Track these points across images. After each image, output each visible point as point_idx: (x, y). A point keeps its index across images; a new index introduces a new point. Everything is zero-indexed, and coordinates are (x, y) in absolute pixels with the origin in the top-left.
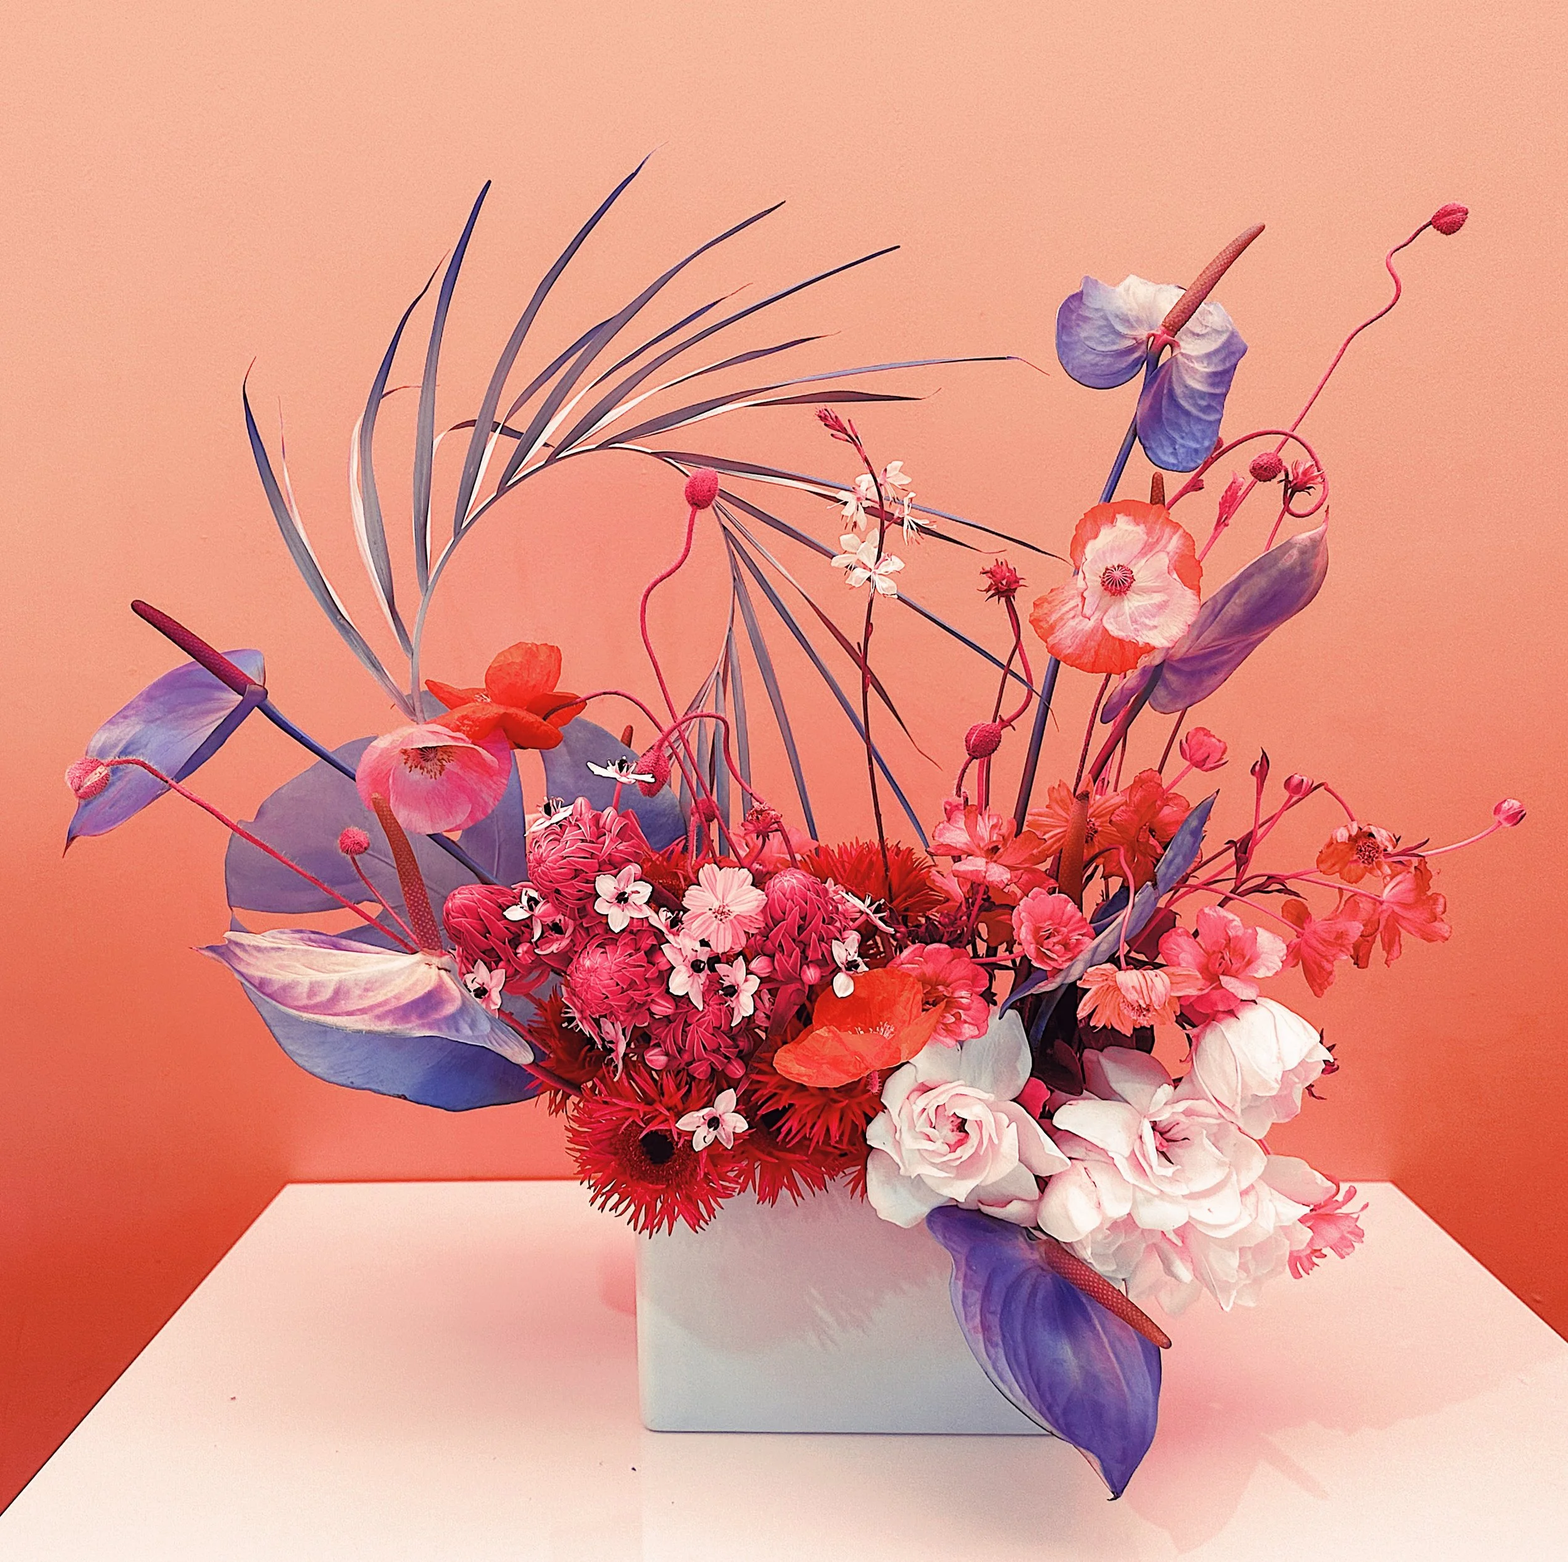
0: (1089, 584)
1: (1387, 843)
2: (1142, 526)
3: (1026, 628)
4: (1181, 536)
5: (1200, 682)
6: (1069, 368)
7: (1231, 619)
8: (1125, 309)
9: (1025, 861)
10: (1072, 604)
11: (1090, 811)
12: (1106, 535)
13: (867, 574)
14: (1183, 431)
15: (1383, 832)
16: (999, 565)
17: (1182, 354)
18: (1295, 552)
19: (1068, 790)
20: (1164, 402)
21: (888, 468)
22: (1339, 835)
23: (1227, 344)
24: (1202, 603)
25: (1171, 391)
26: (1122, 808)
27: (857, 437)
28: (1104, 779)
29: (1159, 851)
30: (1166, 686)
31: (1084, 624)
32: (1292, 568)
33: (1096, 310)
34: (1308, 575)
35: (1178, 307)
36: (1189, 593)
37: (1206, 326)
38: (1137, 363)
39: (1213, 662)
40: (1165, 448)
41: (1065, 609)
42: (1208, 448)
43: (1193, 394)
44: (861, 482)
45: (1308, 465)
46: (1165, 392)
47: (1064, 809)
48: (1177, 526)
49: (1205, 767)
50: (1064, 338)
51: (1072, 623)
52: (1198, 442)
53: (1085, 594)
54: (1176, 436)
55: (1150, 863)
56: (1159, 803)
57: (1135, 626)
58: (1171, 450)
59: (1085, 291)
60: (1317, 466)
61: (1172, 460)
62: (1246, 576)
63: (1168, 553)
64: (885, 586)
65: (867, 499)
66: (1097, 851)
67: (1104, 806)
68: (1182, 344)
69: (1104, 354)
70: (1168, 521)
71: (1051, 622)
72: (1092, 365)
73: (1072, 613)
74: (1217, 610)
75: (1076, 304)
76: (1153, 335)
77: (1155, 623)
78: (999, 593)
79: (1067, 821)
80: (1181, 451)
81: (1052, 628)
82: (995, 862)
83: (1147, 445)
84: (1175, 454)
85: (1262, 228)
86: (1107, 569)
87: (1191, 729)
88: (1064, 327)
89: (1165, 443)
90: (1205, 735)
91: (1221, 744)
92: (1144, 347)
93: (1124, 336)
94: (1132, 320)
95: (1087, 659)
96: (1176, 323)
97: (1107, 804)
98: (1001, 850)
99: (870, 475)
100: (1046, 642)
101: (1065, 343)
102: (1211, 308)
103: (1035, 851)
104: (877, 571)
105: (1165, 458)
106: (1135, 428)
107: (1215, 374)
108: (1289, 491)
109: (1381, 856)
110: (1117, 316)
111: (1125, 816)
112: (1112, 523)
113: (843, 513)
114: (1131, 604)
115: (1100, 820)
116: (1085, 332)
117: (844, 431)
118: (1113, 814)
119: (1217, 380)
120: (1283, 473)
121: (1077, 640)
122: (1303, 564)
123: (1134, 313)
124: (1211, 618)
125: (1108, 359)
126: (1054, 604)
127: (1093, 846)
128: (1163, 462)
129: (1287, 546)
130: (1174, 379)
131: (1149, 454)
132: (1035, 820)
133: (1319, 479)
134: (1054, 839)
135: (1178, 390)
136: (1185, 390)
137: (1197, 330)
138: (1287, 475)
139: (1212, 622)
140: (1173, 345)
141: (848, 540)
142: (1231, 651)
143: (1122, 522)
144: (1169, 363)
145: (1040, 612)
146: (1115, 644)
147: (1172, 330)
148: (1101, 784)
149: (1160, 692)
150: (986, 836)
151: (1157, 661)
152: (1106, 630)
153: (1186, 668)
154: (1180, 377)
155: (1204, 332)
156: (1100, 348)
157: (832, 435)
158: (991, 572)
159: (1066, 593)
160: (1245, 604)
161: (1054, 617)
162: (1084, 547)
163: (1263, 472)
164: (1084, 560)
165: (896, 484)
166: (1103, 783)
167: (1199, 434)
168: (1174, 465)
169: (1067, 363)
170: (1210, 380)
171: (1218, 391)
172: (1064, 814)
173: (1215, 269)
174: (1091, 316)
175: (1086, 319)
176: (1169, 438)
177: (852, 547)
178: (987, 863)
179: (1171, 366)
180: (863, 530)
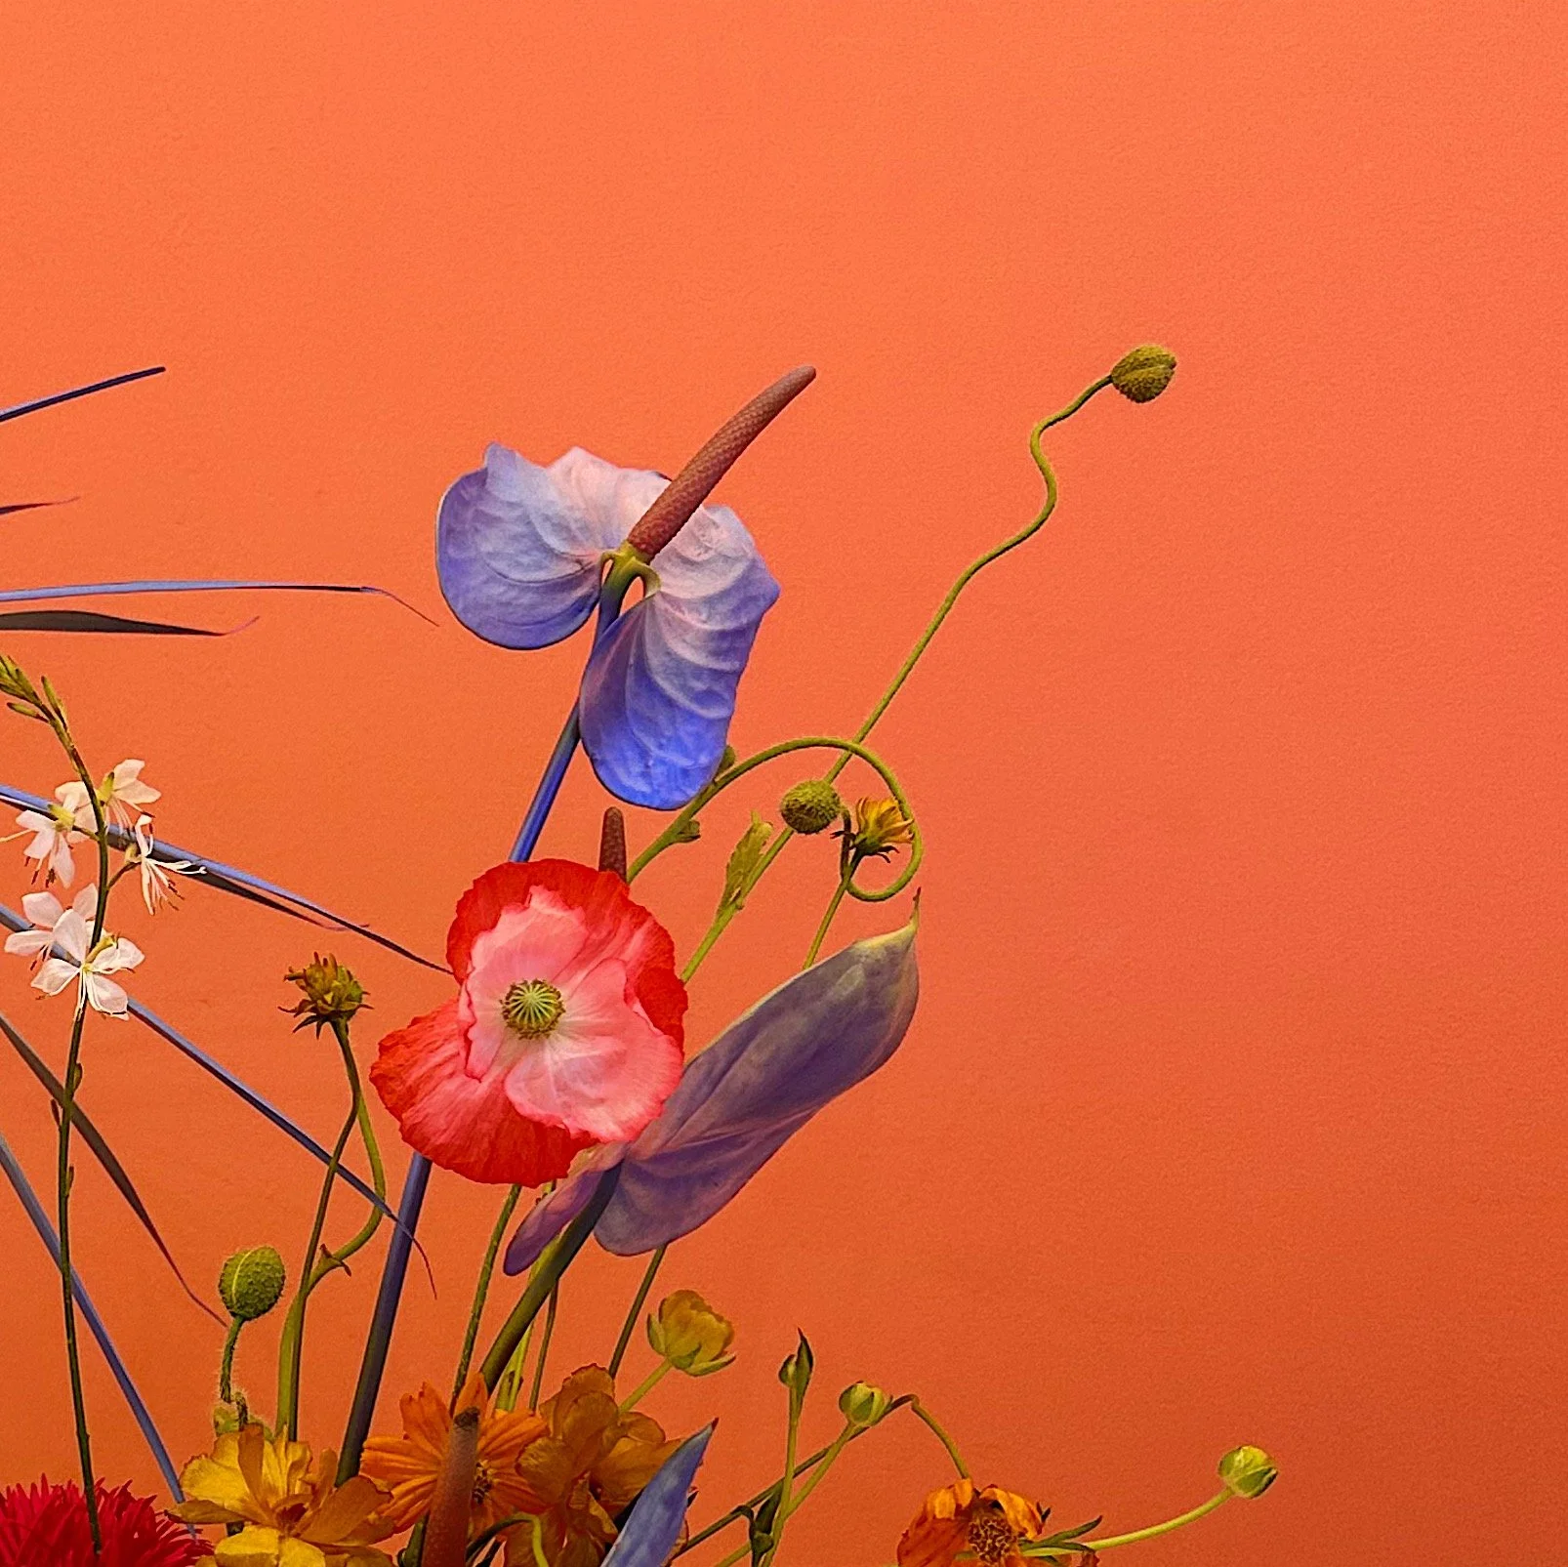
0: (478, 1014)
1: (1025, 1524)
2: (579, 910)
3: (367, 1088)
4: (649, 932)
5: (689, 1199)
6: (459, 609)
7: (742, 1092)
8: (560, 507)
9: (354, 1534)
10: (450, 1049)
11: (481, 1444)
12: (510, 927)
13: (72, 972)
14: (663, 736)
15: (1019, 1501)
16: (320, 964)
17: (664, 595)
18: (857, 974)
19: (440, 1404)
20: (630, 681)
21: (117, 771)
22: (937, 1503)
23: (744, 582)
24: (686, 1062)
25: (641, 659)
26: (539, 1441)
27: (58, 712)
28: (513, 1374)
29: (609, 1527)
30: (628, 1204)
31: (472, 1089)
32: (853, 1000)
33: (511, 505)
34: (881, 1015)
35: (656, 509)
36: (663, 1042)
37: (707, 549)
38: (582, 607)
39: (711, 1162)
40: (630, 763)
41: (437, 1059)
42: (706, 769)
43: (680, 669)
44: (65, 796)
45: (886, 807)
46: (632, 661)
47: (430, 1439)
48: (641, 914)
49: (693, 1369)
50: (452, 552)
51: (450, 1086)
52: (687, 756)
53: (471, 1035)
54: (650, 743)
55: (592, 1550)
56: (608, 1433)
57: (566, 1098)
58: (637, 768)
59: (490, 471)
60: (901, 809)
61: (642, 786)
62: (770, 1013)
63: (625, 963)
64: (105, 995)
65: (75, 828)
66: (491, 1523)
67: (506, 1436)
68: (663, 577)
69: (525, 587)
70: (627, 904)
71: (410, 1082)
72: (501, 604)
73: (449, 1069)
74: (717, 1071)
75: (474, 491)
76: (611, 558)
77: (601, 1095)
78: (321, 1017)
79: (439, 1463)
80: (657, 771)
81: (411, 1096)
82: (297, 1536)
83: (598, 757)
84: (645, 775)
85: (811, 377)
86: (514, 987)
87: (669, 1294)
88: (450, 531)
89: (629, 754)
90: (693, 1307)
91: (723, 1326)
92: (594, 578)
93: (560, 557)
94: (573, 526)
95: (476, 1155)
96: (654, 537)
97: (513, 1432)
98: (308, 1514)
99: (82, 785)
100: (400, 1119)
101: (451, 561)
102: (716, 517)
103: (372, 1517)
104: (91, 967)
105: (627, 781)
106: (578, 721)
107: (723, 635)
108: (852, 852)
109: (1016, 1546)
110: (547, 518)
111: (545, 1458)
112: (523, 902)
113: (28, 852)
114: (557, 1058)
115: (497, 1463)
116: (489, 543)
117: (33, 698)
118: (522, 1452)
119: (725, 645)
120: (840, 818)
121: (457, 1120)
122: (872, 994)
123: (578, 514)
124: (705, 1089)
125: (530, 595)
126: (415, 1047)
127: (484, 1513)
128: (624, 788)
129: (843, 961)
130: (648, 639)
131: (600, 773)
132: (376, 1460)
133: (906, 835)
134: (410, 1497)
135: (655, 661)
136: (666, 659)
137: (691, 553)
138: (848, 824)
139: (710, 1094)
140: (647, 579)
141: (36, 903)
142: (744, 1144)
143: (540, 903)
144: (640, 608)
145: (390, 1064)
146: (527, 1129)
147: (645, 550)
148: (506, 1384)
149: (615, 1217)
150: (281, 1484)
151: (609, 1162)
152: (510, 1103)
153: (662, 1171)
154: (658, 638)
155: (705, 557)
156: (516, 575)
157: (10, 705)
158: (304, 977)
159: (437, 1030)
160: (767, 1065)
161: (416, 1073)
162: (471, 945)
163: (803, 819)
164: (470, 969)
165: (131, 802)
166: (511, 1381)
167: (689, 742)
168: (644, 795)
169: (456, 597)
170: (712, 645)
171: (725, 666)
172: (429, 1448)
173: (725, 444)
174: (499, 514)
175: (492, 521)
176: (638, 746)
177: (49, 918)
178: (281, 1538)
179: (641, 616)
180: (66, 884)
